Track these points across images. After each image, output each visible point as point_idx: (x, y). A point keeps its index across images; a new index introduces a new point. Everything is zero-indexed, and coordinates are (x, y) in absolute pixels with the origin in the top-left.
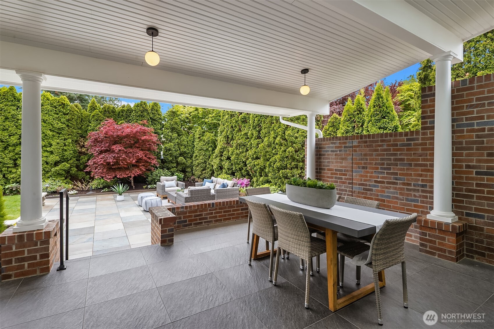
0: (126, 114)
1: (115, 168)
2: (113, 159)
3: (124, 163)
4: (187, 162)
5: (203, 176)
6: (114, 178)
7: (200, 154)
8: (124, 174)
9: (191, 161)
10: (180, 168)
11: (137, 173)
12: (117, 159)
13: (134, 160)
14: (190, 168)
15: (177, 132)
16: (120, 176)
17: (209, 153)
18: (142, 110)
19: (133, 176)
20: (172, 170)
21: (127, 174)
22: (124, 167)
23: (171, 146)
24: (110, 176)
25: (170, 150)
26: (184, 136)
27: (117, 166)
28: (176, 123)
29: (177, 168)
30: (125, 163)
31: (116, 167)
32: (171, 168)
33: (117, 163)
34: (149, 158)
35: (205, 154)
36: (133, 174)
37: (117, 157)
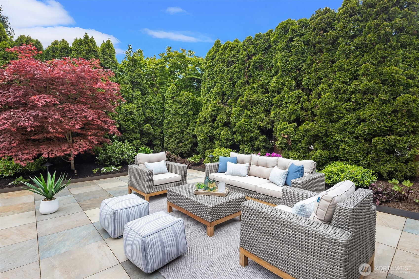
0: (59, 55)
1: (38, 140)
2: (34, 122)
3: (57, 130)
4: (154, 131)
5: (178, 151)
6: (34, 159)
7: (175, 120)
8: (57, 151)
9: (160, 130)
10: (145, 140)
11: (84, 148)
12: (43, 122)
13: (78, 123)
14: (159, 140)
15: (140, 89)
16: (48, 153)
17: (187, 119)
18: (87, 50)
19: (76, 153)
20: (134, 142)
21: (64, 151)
22: (55, 137)
23: (133, 108)
24: (27, 154)
25: (131, 113)
26: (149, 95)
27: (43, 135)
28: (140, 76)
29: (140, 139)
30: (60, 130)
31: (41, 136)
32: (133, 141)
33: (41, 129)
34: (105, 122)
35: (182, 120)
36: (76, 149)
37: (42, 118)
